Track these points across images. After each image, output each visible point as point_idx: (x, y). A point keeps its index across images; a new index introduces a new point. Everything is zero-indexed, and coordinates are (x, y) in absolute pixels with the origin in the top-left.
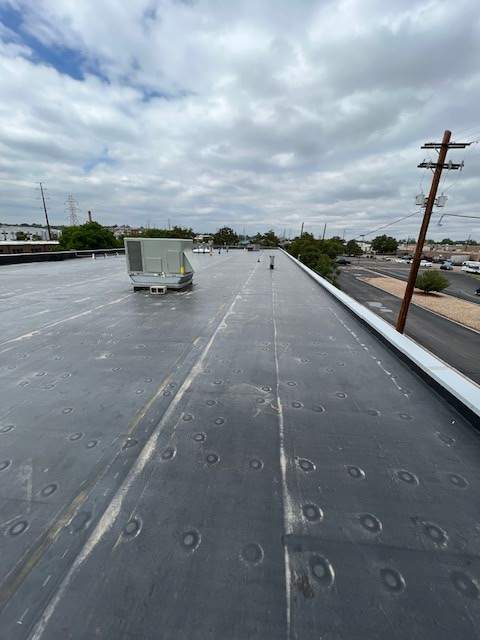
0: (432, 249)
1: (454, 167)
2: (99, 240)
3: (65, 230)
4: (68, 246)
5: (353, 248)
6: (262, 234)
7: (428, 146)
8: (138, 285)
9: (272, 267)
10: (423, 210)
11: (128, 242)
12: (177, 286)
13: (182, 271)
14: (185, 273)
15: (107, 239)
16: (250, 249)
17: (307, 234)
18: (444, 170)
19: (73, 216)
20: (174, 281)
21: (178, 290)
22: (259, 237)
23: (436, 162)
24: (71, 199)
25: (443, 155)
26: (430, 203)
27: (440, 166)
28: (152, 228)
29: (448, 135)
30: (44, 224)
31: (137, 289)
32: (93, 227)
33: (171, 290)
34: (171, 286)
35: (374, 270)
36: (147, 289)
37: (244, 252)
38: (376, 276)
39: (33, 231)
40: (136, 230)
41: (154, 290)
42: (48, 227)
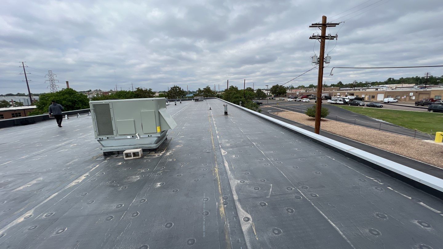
0: (306, 91)
1: (332, 38)
2: (74, 102)
3: (44, 97)
4: (45, 109)
5: (260, 94)
6: (202, 89)
7: (314, 26)
8: (108, 149)
9: (226, 113)
10: (318, 66)
11: (94, 106)
12: (154, 146)
13: (159, 130)
14: (162, 132)
15: (80, 101)
16: (197, 100)
17: (232, 87)
18: (326, 40)
19: (53, 86)
20: (151, 142)
21: (155, 150)
22: (200, 91)
23: (320, 35)
24: (50, 73)
25: (324, 31)
26: (321, 61)
27: (323, 37)
28: (119, 90)
29: (325, 18)
30: (27, 93)
31: (107, 155)
32: (69, 92)
33: (147, 151)
34: (147, 147)
35: (278, 107)
36: (119, 153)
37: (193, 102)
38: (281, 111)
39: (17, 99)
40: (106, 93)
41: (128, 155)
42: (30, 95)
